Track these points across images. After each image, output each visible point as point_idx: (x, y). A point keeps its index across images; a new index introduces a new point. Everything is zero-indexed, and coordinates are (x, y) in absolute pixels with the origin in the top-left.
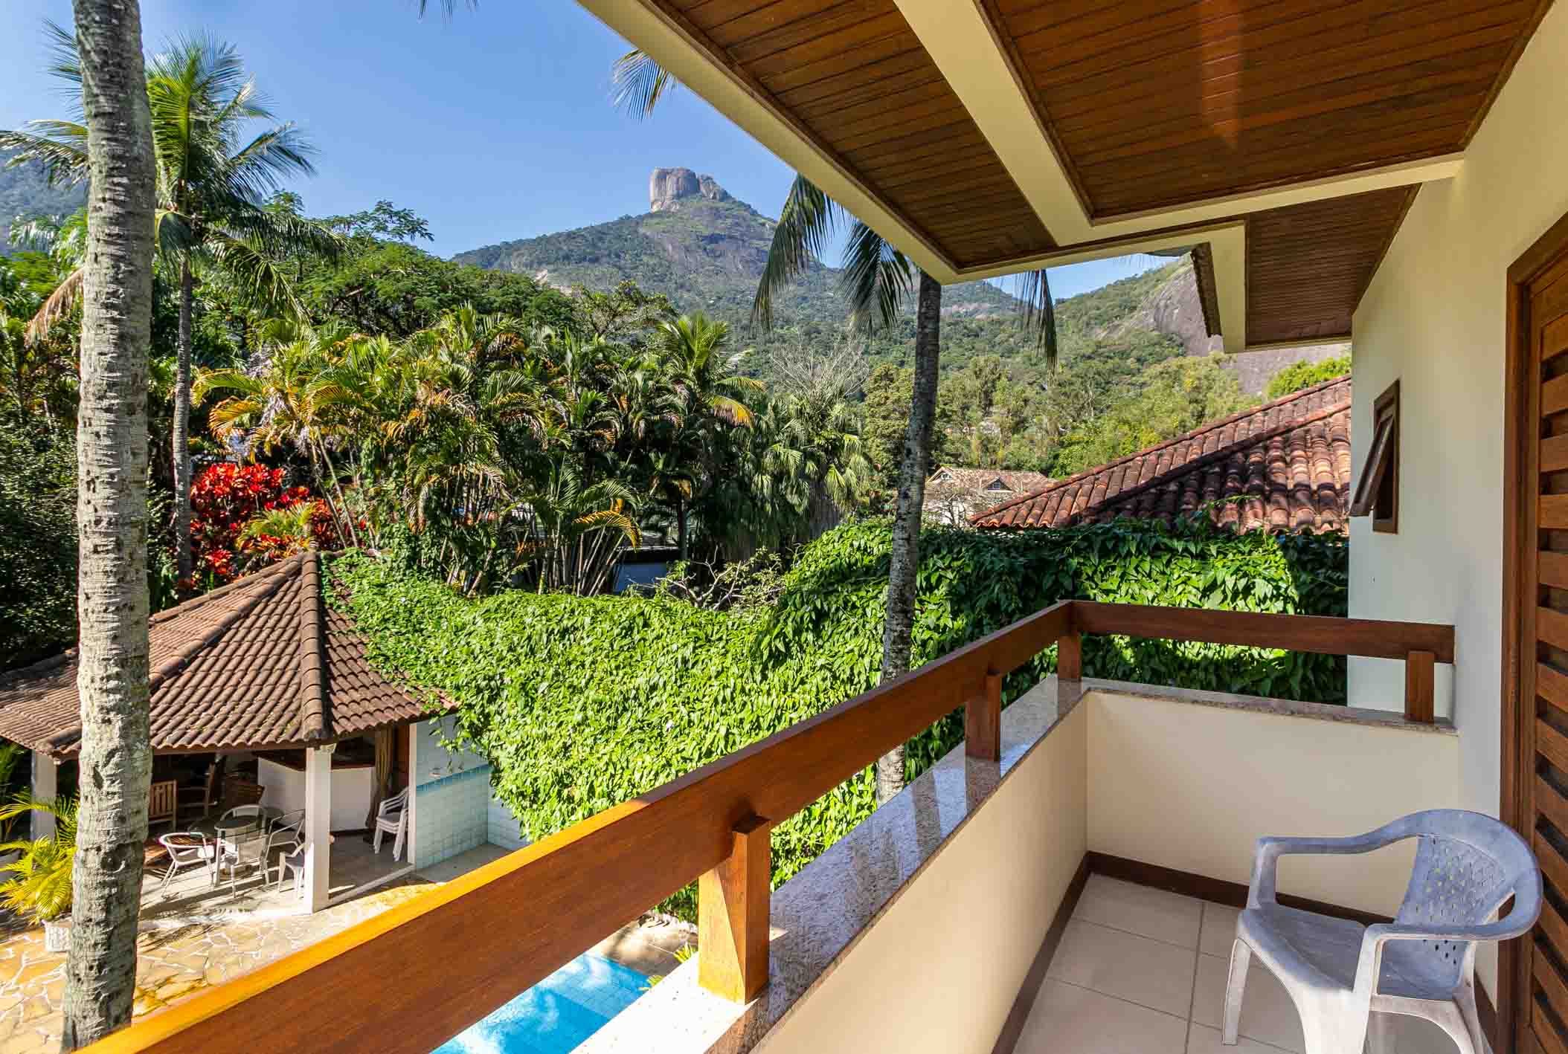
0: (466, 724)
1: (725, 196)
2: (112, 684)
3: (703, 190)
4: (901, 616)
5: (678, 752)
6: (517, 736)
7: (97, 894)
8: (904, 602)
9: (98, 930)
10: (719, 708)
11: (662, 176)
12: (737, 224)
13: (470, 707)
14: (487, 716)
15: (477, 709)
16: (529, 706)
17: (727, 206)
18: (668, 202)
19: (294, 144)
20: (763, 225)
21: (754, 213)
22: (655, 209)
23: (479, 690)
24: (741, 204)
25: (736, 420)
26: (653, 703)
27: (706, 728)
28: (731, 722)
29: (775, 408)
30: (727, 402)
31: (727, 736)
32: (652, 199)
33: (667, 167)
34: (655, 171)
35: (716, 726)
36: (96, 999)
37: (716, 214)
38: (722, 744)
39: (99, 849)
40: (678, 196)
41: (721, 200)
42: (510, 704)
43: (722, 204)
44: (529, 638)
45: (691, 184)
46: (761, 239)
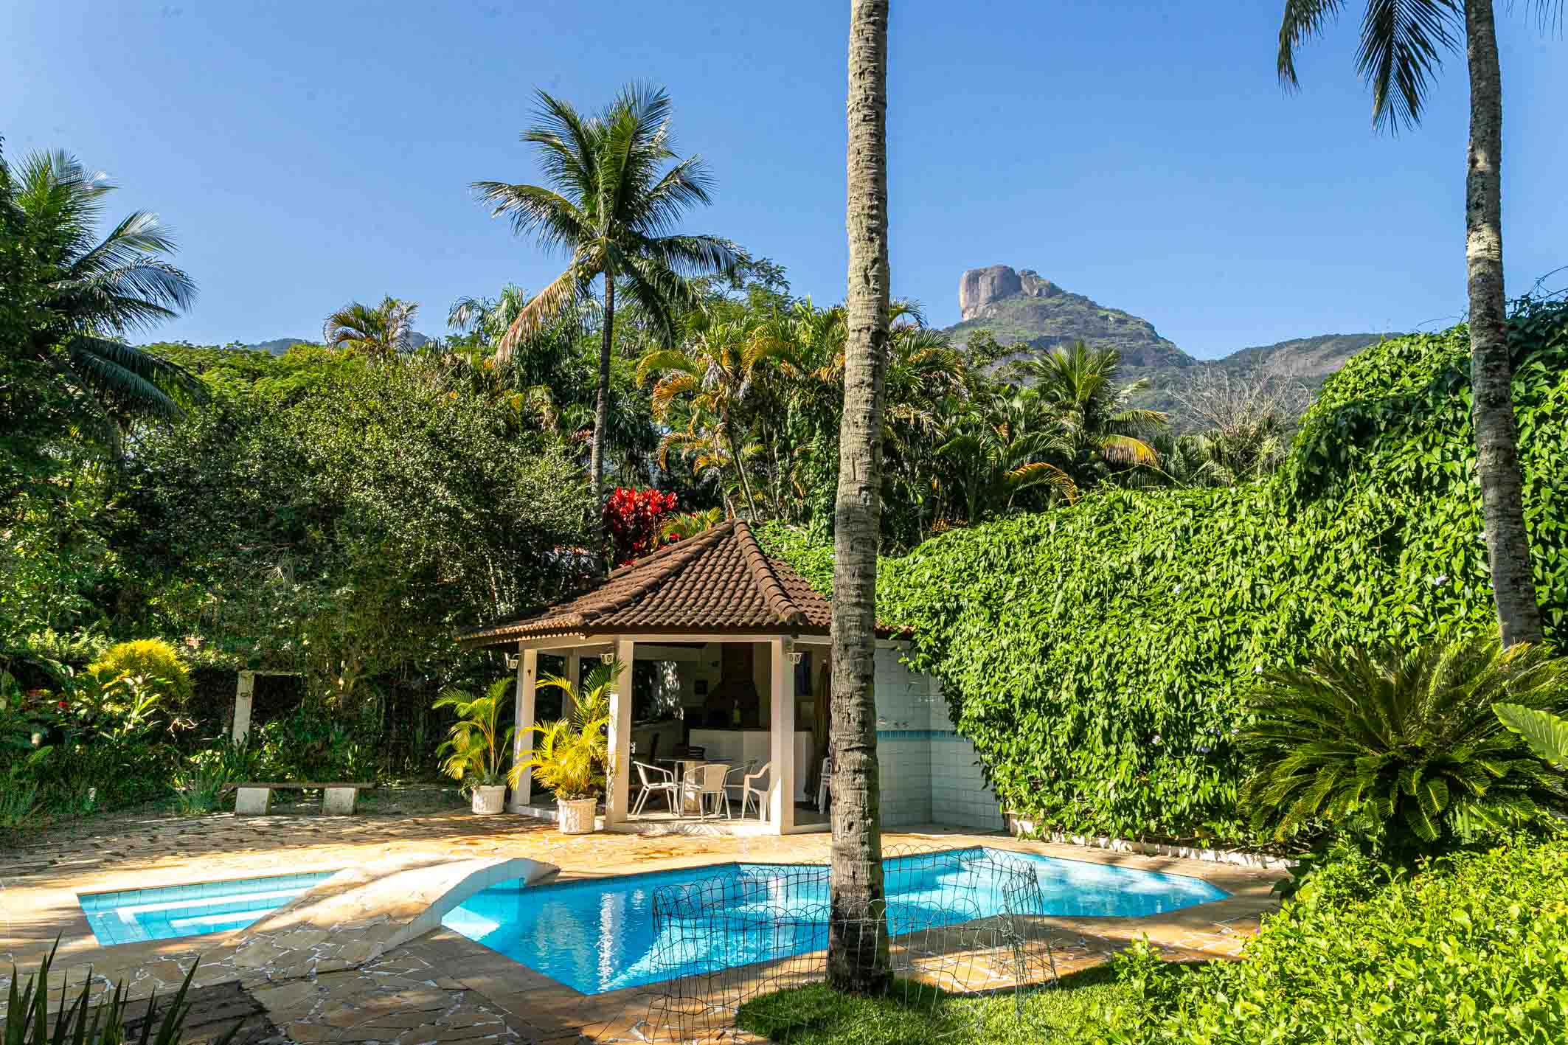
0: (923, 648)
1: (1053, 290)
2: (874, 212)
3: (1024, 287)
4: (1492, 331)
5: (1193, 612)
6: (981, 654)
7: (868, 362)
8: (1493, 316)
9: (868, 390)
10: (1239, 559)
11: (974, 279)
12: (1071, 322)
13: (926, 632)
14: (947, 641)
15: (933, 633)
16: (994, 618)
17: (1056, 302)
18: (981, 308)
19: (695, 178)
20: (1106, 318)
21: (1092, 305)
22: (967, 318)
23: (936, 614)
24: (1074, 297)
25: (1136, 460)
26: (1150, 578)
27: (1224, 584)
28: (1257, 572)
29: (1183, 448)
30: (1120, 441)
31: (1252, 589)
32: (963, 306)
33: (980, 266)
34: (965, 275)
35: (1237, 580)
36: (868, 442)
37: (1043, 313)
38: (1248, 596)
39: (869, 329)
40: (994, 299)
41: (1049, 296)
42: (972, 625)
43: (1050, 301)
44: (986, 552)
45: (1009, 283)
46: (1103, 335)
